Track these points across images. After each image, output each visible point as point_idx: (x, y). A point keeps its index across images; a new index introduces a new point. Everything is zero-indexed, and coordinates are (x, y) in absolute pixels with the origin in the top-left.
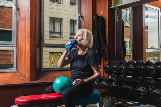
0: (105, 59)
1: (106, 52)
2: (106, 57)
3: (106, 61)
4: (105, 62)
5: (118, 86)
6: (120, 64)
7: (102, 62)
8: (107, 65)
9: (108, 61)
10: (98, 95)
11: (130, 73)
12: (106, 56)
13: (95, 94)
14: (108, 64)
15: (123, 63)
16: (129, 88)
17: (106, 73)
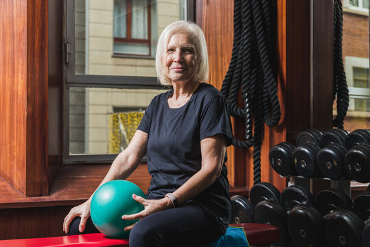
0: (275, 124)
1: (278, 102)
2: (279, 119)
3: (280, 131)
4: (276, 134)
5: (309, 214)
6: (325, 142)
7: (267, 134)
8: (281, 145)
9: (284, 132)
10: (241, 240)
11: (353, 170)
12: (279, 114)
13: (230, 237)
14: (284, 140)
15: (333, 139)
16: (345, 218)
17: (280, 171)
